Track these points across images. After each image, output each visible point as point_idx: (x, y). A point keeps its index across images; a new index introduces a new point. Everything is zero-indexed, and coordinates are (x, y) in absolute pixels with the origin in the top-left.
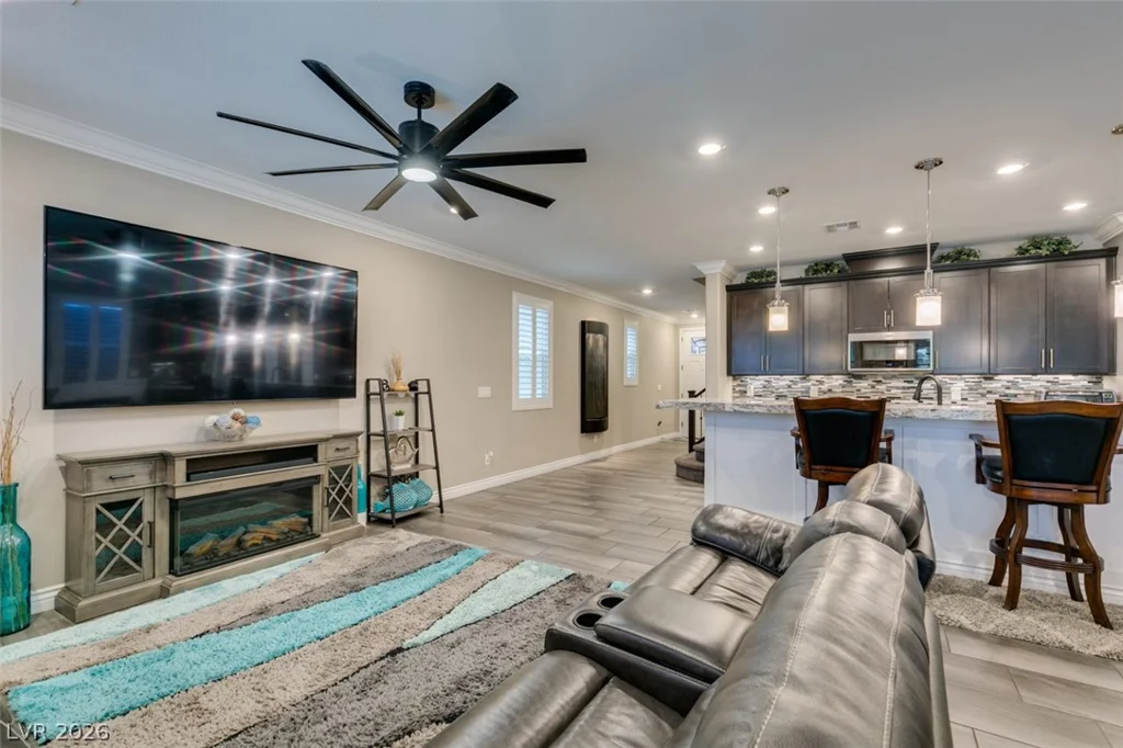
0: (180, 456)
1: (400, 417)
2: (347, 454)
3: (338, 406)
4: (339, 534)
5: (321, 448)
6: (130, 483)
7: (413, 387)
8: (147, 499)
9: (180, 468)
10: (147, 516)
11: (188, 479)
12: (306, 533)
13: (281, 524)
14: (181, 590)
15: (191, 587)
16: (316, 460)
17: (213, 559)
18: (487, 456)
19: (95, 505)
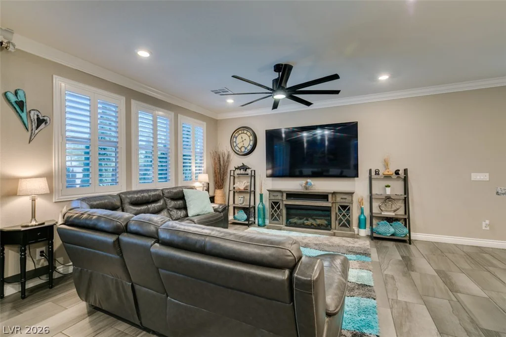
0: (285, 192)
1: (387, 188)
2: (347, 201)
3: (355, 181)
4: (342, 233)
5: (330, 196)
6: (277, 198)
7: (397, 173)
8: (281, 202)
9: (285, 195)
10: (281, 208)
11: (287, 199)
12: (327, 227)
13: (319, 222)
14: (284, 230)
15: (287, 230)
16: (328, 201)
17: (296, 225)
18: (484, 224)
19: (271, 201)
